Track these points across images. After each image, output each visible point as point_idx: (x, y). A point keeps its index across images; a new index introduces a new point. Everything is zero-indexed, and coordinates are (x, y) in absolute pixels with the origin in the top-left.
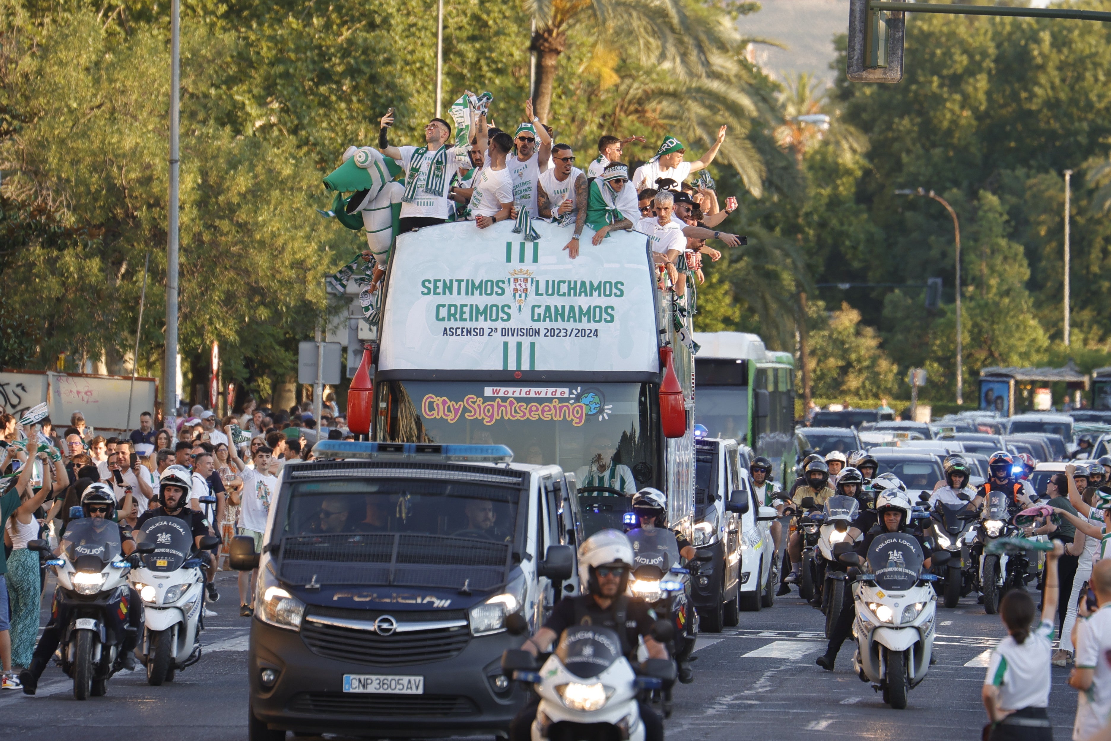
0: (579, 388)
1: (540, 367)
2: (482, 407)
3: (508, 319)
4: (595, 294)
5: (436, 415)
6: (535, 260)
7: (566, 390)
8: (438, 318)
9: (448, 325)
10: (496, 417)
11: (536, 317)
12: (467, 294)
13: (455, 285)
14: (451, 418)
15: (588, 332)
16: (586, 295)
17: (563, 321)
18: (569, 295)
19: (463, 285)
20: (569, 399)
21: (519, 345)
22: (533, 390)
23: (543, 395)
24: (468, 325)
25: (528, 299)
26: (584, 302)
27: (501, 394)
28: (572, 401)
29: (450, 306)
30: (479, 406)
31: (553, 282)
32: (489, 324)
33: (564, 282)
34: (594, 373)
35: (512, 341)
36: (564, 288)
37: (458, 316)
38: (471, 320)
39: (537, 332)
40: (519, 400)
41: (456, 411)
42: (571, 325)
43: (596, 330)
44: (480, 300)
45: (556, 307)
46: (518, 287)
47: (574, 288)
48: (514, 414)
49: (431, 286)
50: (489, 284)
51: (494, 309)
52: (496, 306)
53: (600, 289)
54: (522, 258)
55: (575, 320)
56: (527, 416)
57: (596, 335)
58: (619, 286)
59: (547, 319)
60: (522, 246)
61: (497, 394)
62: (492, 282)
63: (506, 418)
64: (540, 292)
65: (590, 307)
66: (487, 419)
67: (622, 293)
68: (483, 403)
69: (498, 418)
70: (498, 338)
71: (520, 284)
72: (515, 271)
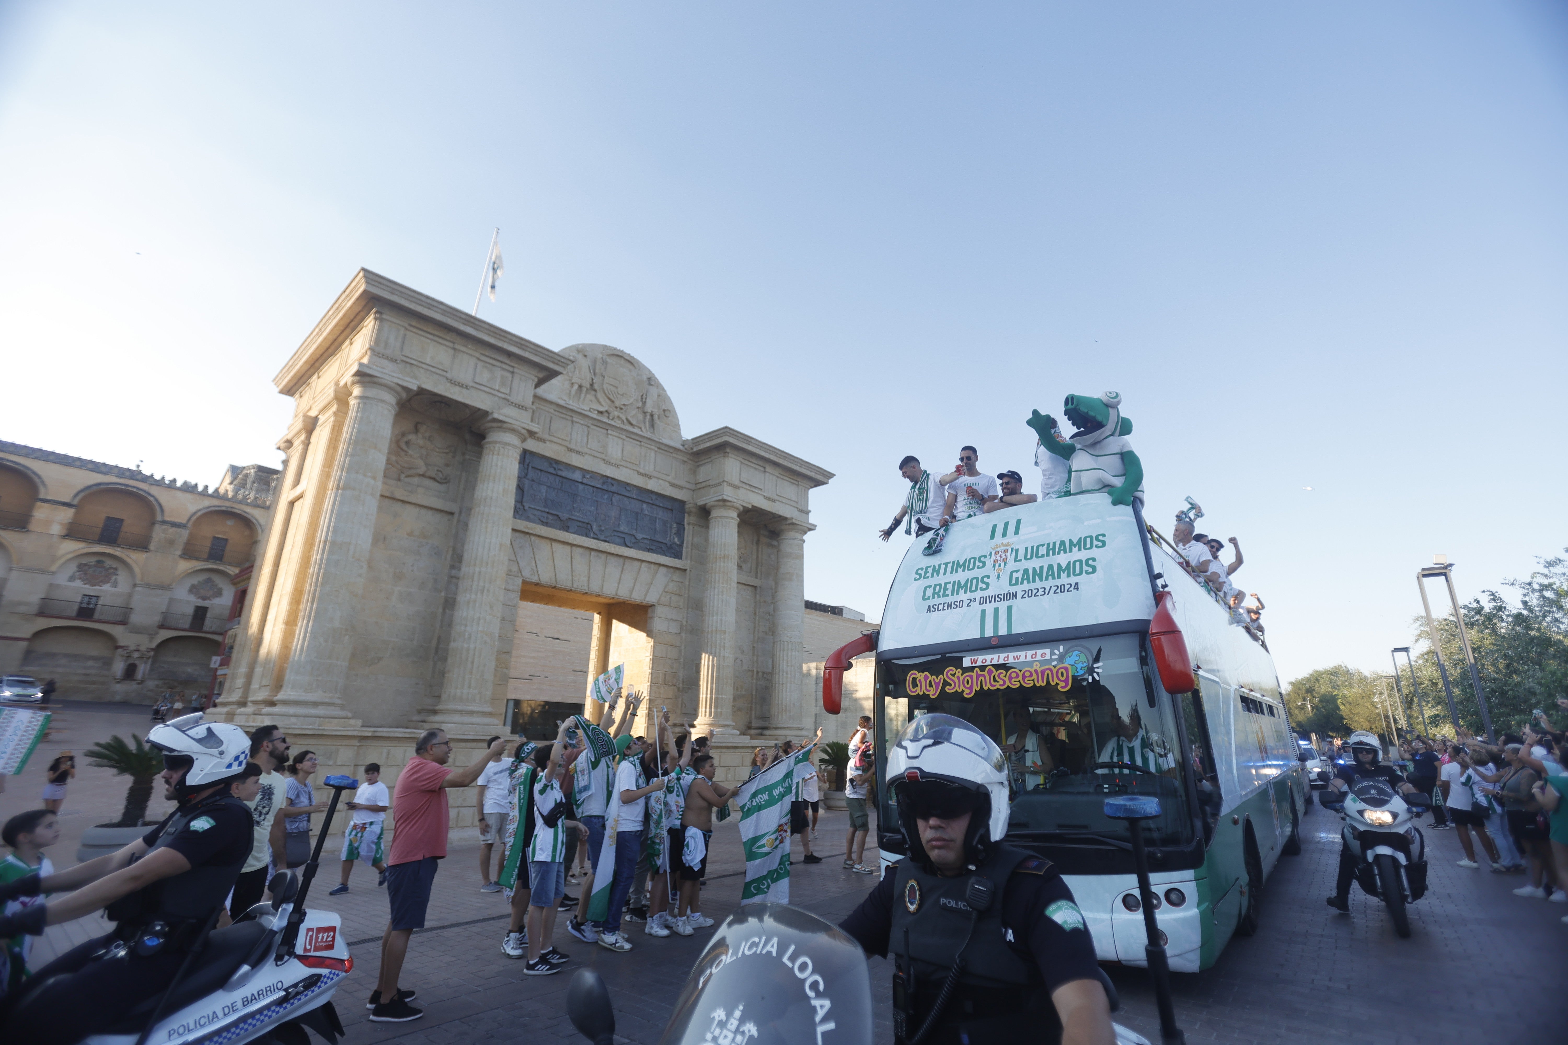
0: (1061, 647)
1: (1017, 629)
2: (961, 678)
3: (987, 587)
4: (1075, 550)
5: (919, 691)
6: (1017, 532)
7: (1047, 651)
8: (924, 599)
9: (931, 602)
10: (976, 688)
11: (1014, 582)
12: (952, 572)
13: (943, 567)
14: (933, 693)
15: (1067, 587)
16: (1065, 552)
17: (1041, 580)
18: (1048, 555)
19: (950, 566)
20: (1052, 660)
21: (996, 610)
22: (1012, 655)
23: (1022, 659)
24: (950, 599)
25: (1006, 567)
26: (1063, 559)
27: (979, 663)
28: (1054, 663)
29: (935, 586)
30: (958, 678)
31: (1033, 547)
32: (969, 595)
33: (1043, 545)
34: (1078, 628)
35: (989, 608)
36: (1043, 551)
37: (941, 594)
38: (952, 594)
39: (1015, 596)
40: (998, 667)
41: (937, 685)
42: (1049, 583)
43: (1077, 584)
44: (962, 576)
45: (1034, 569)
46: (999, 558)
47: (1053, 549)
48: (993, 683)
49: (923, 572)
50: (972, 560)
51: (975, 581)
52: (977, 578)
53: (1080, 544)
54: (1004, 535)
55: (1054, 578)
56: (1008, 683)
57: (1077, 589)
58: (1101, 538)
59: (1025, 582)
60: (1006, 524)
61: (976, 663)
62: (975, 558)
63: (986, 688)
64: (1019, 558)
65: (1069, 562)
66: (967, 691)
67: (1104, 544)
68: (962, 675)
69: (978, 689)
70: (976, 607)
71: (1000, 556)
72: (997, 545)
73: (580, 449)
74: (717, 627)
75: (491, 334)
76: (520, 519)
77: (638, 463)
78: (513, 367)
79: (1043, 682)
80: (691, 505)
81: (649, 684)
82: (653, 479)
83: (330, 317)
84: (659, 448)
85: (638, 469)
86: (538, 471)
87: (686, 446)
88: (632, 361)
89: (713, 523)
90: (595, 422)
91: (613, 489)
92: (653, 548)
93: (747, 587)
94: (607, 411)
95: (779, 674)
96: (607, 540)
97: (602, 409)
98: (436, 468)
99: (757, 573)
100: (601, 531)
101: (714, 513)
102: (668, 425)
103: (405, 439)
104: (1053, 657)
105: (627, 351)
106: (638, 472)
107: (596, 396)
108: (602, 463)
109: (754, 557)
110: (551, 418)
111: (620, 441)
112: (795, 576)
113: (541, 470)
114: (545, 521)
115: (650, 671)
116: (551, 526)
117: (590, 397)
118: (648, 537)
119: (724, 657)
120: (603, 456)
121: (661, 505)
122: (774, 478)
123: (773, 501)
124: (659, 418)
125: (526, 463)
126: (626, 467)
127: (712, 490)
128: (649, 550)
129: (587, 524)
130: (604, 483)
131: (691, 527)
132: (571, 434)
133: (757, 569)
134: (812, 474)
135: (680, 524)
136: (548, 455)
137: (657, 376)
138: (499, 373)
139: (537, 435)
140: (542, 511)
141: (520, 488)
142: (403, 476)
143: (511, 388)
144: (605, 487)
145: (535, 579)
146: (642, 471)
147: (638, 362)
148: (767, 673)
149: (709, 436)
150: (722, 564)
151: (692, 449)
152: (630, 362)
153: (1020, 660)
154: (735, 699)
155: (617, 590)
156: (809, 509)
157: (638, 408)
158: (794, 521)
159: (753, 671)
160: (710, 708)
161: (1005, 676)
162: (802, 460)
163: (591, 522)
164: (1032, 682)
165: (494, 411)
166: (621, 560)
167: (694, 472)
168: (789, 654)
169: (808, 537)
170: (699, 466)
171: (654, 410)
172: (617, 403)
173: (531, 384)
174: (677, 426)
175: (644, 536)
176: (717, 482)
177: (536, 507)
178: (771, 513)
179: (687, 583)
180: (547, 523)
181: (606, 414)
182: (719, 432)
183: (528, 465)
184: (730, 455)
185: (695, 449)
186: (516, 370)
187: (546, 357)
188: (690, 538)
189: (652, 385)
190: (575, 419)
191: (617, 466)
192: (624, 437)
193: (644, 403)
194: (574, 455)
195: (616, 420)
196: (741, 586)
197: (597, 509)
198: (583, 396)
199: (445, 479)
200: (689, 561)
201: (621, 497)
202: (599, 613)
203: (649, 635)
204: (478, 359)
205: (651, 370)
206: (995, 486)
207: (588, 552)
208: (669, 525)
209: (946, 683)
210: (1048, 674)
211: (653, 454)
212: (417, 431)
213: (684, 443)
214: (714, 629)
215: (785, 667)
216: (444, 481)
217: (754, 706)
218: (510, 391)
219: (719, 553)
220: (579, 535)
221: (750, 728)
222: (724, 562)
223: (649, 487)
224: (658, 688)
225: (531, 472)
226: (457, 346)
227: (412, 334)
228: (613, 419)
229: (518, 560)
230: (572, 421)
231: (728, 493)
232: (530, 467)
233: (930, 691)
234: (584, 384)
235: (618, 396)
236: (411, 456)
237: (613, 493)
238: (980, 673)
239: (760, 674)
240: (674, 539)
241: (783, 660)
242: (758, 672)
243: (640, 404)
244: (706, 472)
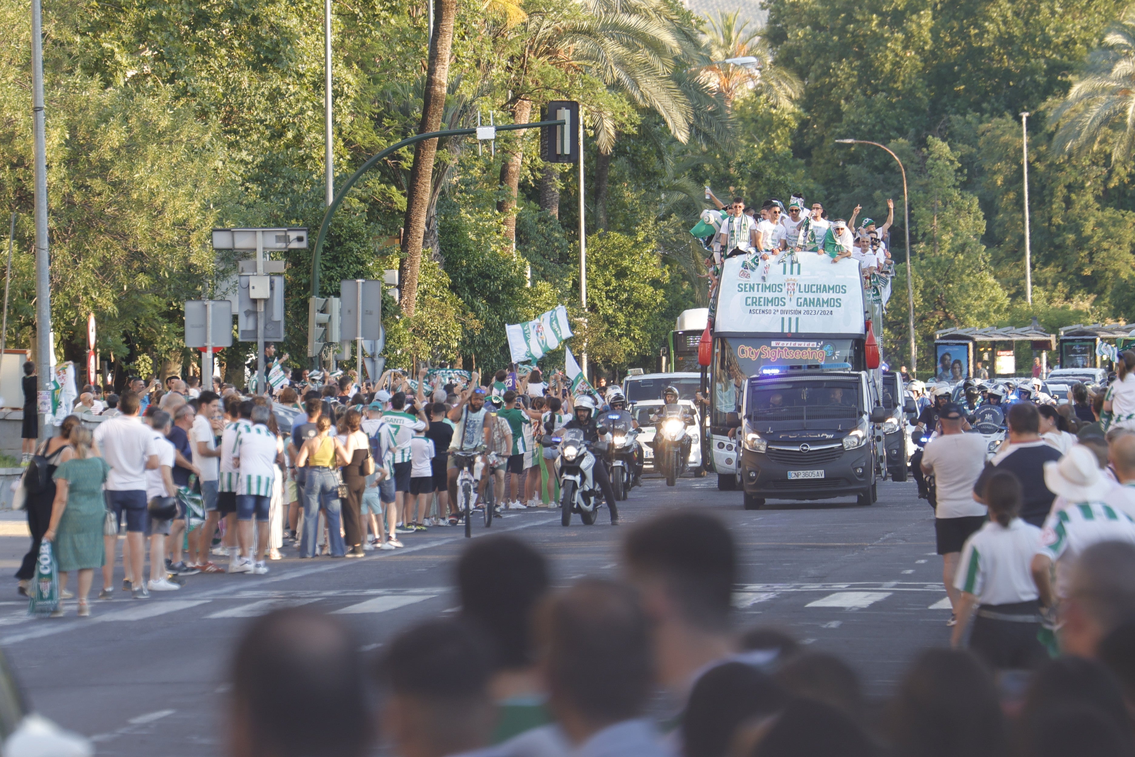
0: (822, 342)
1: (801, 331)
2: (770, 352)
3: (784, 305)
4: (831, 292)
5: (745, 356)
6: (799, 273)
7: (815, 343)
8: (746, 304)
9: (752, 308)
10: (778, 357)
11: (799, 304)
12: (762, 291)
13: (756, 287)
14: (754, 358)
15: (827, 312)
16: (826, 292)
17: (814, 306)
18: (817, 292)
19: (760, 287)
20: (817, 348)
21: (790, 319)
22: (797, 343)
24: (763, 308)
25: (795, 294)
26: (825, 296)
27: (780, 345)
29: (753, 298)
30: (768, 351)
31: (809, 285)
32: (774, 308)
33: (814, 285)
34: (830, 334)
35: (786, 317)
36: (814, 289)
37: (757, 303)
38: (764, 305)
39: (800, 312)
40: (790, 348)
41: (756, 354)
42: (818, 308)
43: (831, 311)
44: (769, 295)
45: (810, 299)
46: (790, 288)
47: (819, 288)
48: (787, 356)
49: (743, 287)
50: (774, 286)
52: (778, 298)
53: (833, 289)
54: (792, 273)
55: (820, 306)
56: (794, 357)
57: (831, 314)
58: (843, 286)
59: (805, 305)
60: (792, 266)
61: (778, 345)
63: (783, 358)
64: (801, 290)
65: (828, 298)
66: (773, 358)
67: (845, 290)
68: (770, 350)
70: (779, 315)
71: (790, 286)
72: (788, 279)
79: (812, 358)
153: (802, 346)
161: (793, 353)
164: (806, 357)
209: (761, 353)
210: (815, 354)
233: (752, 356)
238: (780, 350)
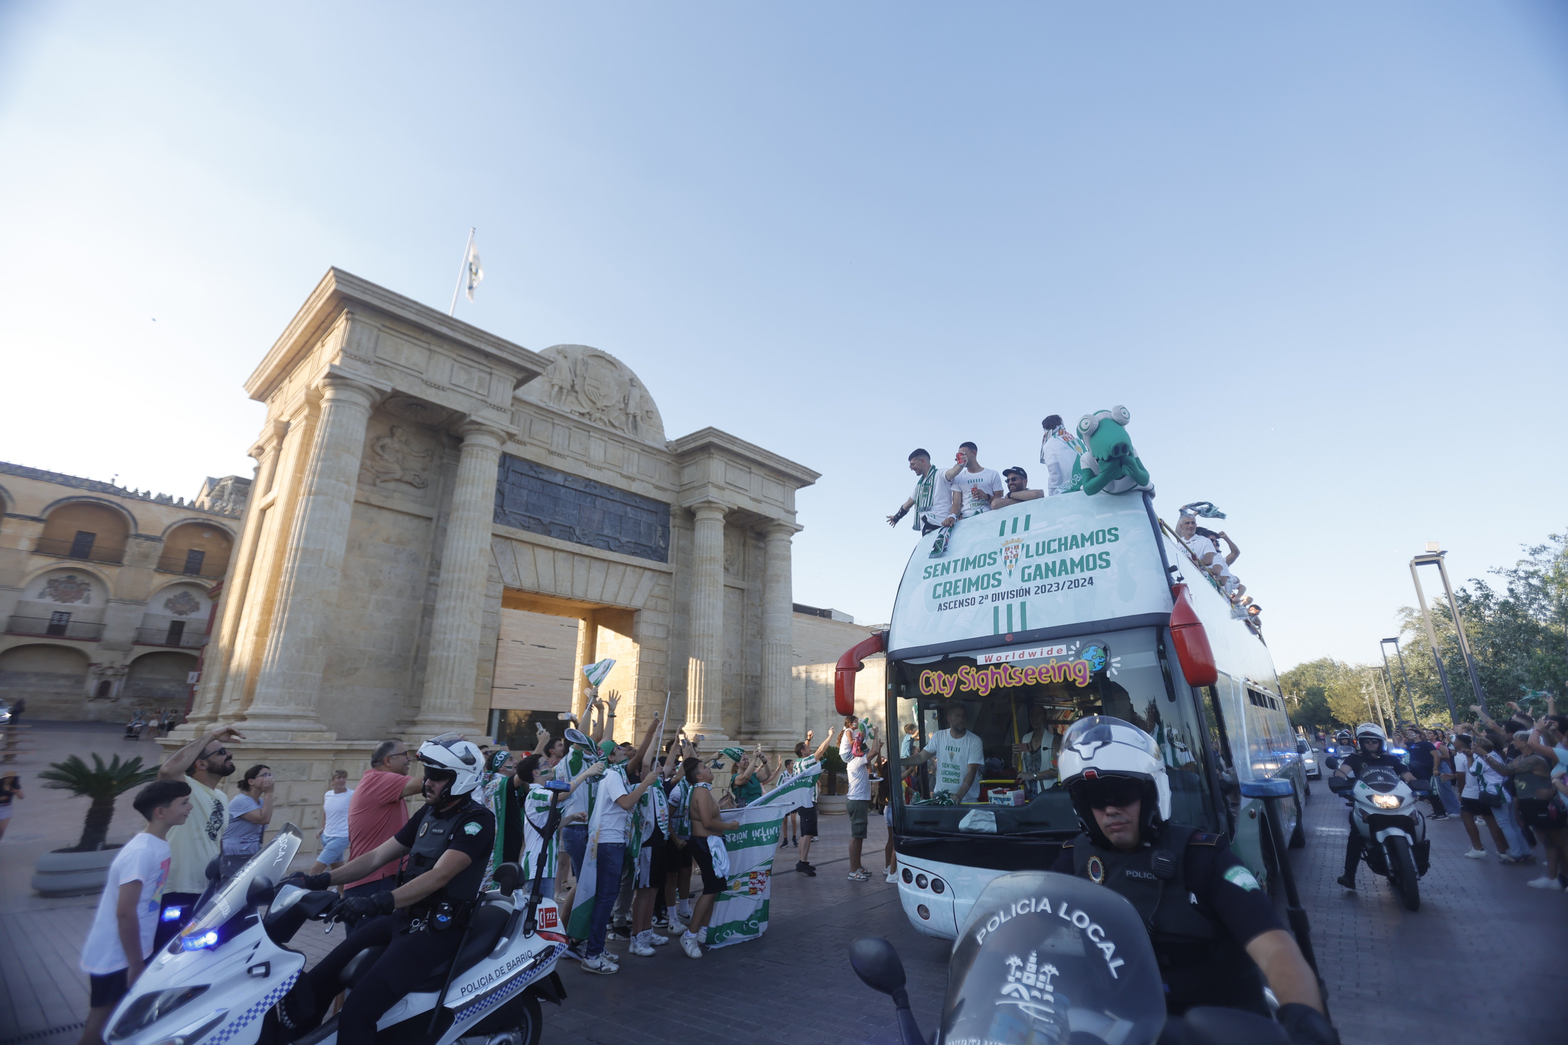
0: (1078, 643)
1: (1032, 626)
2: (976, 676)
3: (999, 584)
4: (1087, 544)
5: (932, 691)
6: (1027, 528)
7: (1064, 647)
8: (934, 597)
9: (942, 600)
10: (991, 686)
11: (1026, 578)
12: (962, 570)
13: (952, 565)
14: (947, 692)
15: (1081, 582)
16: (1078, 547)
17: (1054, 575)
18: (1060, 550)
19: (959, 563)
20: (1068, 656)
21: (1009, 607)
22: (1027, 651)
23: (1038, 656)
24: (961, 597)
25: (1018, 562)
26: (1075, 554)
27: (994, 661)
28: (1071, 659)
29: (946, 584)
30: (973, 676)
31: (1044, 543)
32: (981, 592)
33: (1054, 540)
34: (1093, 623)
35: (1002, 605)
36: (1055, 546)
37: (952, 591)
38: (964, 592)
39: (1028, 592)
40: (1013, 664)
41: (951, 684)
42: (1063, 578)
43: (1091, 578)
44: (973, 573)
45: (1046, 564)
46: (1009, 554)
47: (1064, 544)
48: (1009, 681)
49: (932, 571)
50: (983, 557)
51: (986, 578)
52: (988, 575)
53: (1092, 538)
54: (1014, 530)
55: (1067, 573)
56: (1024, 681)
57: (1092, 584)
58: (1113, 532)
59: (1038, 577)
60: (1016, 521)
61: (990, 661)
62: (985, 555)
63: (1002, 686)
64: (1030, 554)
65: (1082, 557)
66: (983, 689)
67: (1117, 538)
68: (976, 673)
69: (993, 687)
70: (989, 604)
71: (1011, 552)
72: (1007, 541)
73: (561, 452)
74: (704, 631)
75: (469, 334)
76: (500, 523)
77: (621, 465)
78: (491, 368)
79: (1060, 678)
80: (676, 508)
81: (636, 690)
82: (637, 481)
83: (300, 319)
84: (642, 450)
85: (621, 472)
86: (519, 475)
87: (670, 448)
88: (613, 362)
89: (698, 525)
90: (576, 424)
91: (596, 492)
92: (638, 551)
93: (734, 590)
94: (588, 413)
95: (768, 677)
96: (591, 544)
97: (583, 411)
98: (413, 473)
99: (744, 576)
100: (585, 535)
101: (699, 515)
102: (652, 426)
103: (380, 443)
104: (1070, 653)
105: (608, 351)
106: (621, 474)
107: (577, 398)
108: (584, 466)
109: (741, 559)
110: (531, 420)
111: (603, 444)
112: (782, 578)
113: (522, 474)
114: (526, 525)
115: (637, 677)
116: (533, 531)
117: (571, 398)
118: (633, 541)
119: (712, 661)
120: (585, 459)
121: (646, 508)
122: (760, 478)
123: (759, 502)
124: (642, 420)
125: (506, 466)
126: (609, 470)
127: (697, 492)
128: (634, 554)
129: (570, 528)
130: (586, 486)
131: (676, 529)
132: (552, 437)
133: (744, 571)
134: (799, 475)
135: (665, 527)
136: (528, 457)
137: (639, 377)
138: (476, 375)
139: (517, 438)
140: (523, 515)
141: (500, 492)
142: (378, 481)
143: (489, 390)
144: (587, 490)
145: (517, 585)
146: (625, 473)
147: (619, 363)
148: (756, 677)
149: (693, 437)
150: (708, 567)
151: (676, 450)
152: (612, 363)
153: (1035, 657)
154: (724, 704)
155: (601, 595)
156: (796, 509)
157: (621, 409)
158: (781, 522)
159: (741, 675)
160: (699, 713)
161: (1021, 673)
162: (788, 460)
163: (573, 526)
164: (1049, 679)
165: (472, 413)
166: (605, 565)
167: (678, 473)
168: (778, 656)
169: (795, 538)
170: (683, 468)
171: (636, 411)
172: (599, 405)
173: (510, 386)
174: (661, 428)
175: (628, 540)
176: (702, 483)
177: (517, 512)
178: (757, 514)
179: (673, 587)
180: (529, 527)
181: (588, 416)
182: (703, 433)
183: (508, 468)
184: (715, 456)
185: (679, 451)
186: (494, 371)
187: (526, 358)
188: (676, 541)
189: (634, 386)
190: (556, 421)
191: (600, 469)
192: (607, 439)
193: (627, 405)
194: (555, 458)
195: (598, 422)
196: (727, 589)
197: (580, 512)
198: (564, 397)
199: (423, 483)
200: (675, 565)
201: (604, 500)
202: (584, 619)
203: (636, 639)
204: (455, 360)
205: (633, 371)
206: (1000, 481)
207: (571, 556)
208: (653, 528)
209: (960, 682)
210: (1065, 670)
211: (636, 455)
212: (392, 434)
213: (668, 444)
214: (701, 632)
215: (774, 670)
216: (422, 485)
217: (743, 710)
218: (488, 393)
219: (705, 555)
220: (561, 539)
221: (739, 733)
222: (710, 565)
223: (633, 490)
224: (646, 694)
225: (511, 474)
226: (432, 347)
227: (387, 335)
228: (595, 421)
229: (500, 565)
230: (553, 424)
231: (713, 494)
232: (510, 471)
233: (944, 690)
234: (564, 386)
235: (600, 397)
236: (387, 460)
237: (596, 496)
238: (995, 671)
239: (749, 678)
240: (659, 542)
241: (772, 663)
242: (746, 676)
243: (622, 406)
244: (690, 474)
